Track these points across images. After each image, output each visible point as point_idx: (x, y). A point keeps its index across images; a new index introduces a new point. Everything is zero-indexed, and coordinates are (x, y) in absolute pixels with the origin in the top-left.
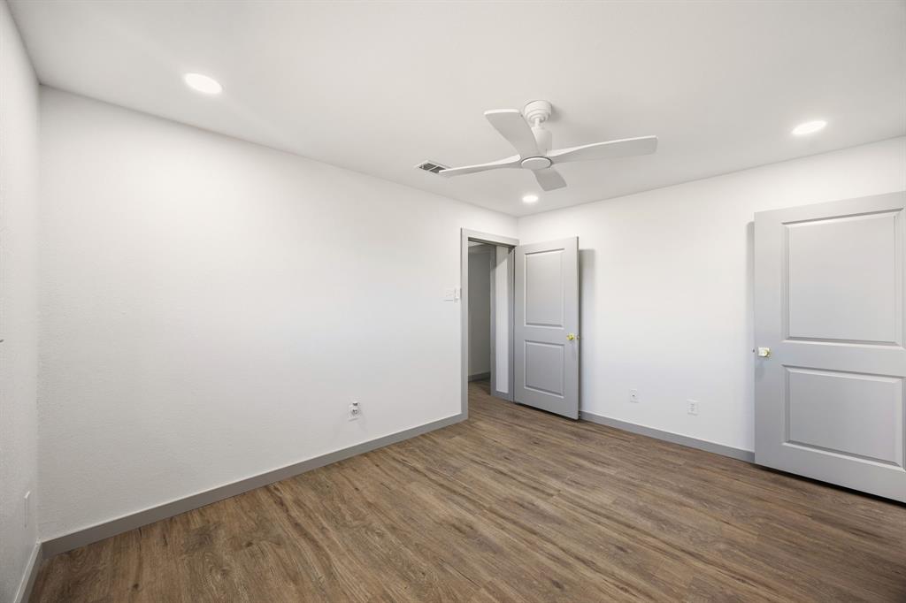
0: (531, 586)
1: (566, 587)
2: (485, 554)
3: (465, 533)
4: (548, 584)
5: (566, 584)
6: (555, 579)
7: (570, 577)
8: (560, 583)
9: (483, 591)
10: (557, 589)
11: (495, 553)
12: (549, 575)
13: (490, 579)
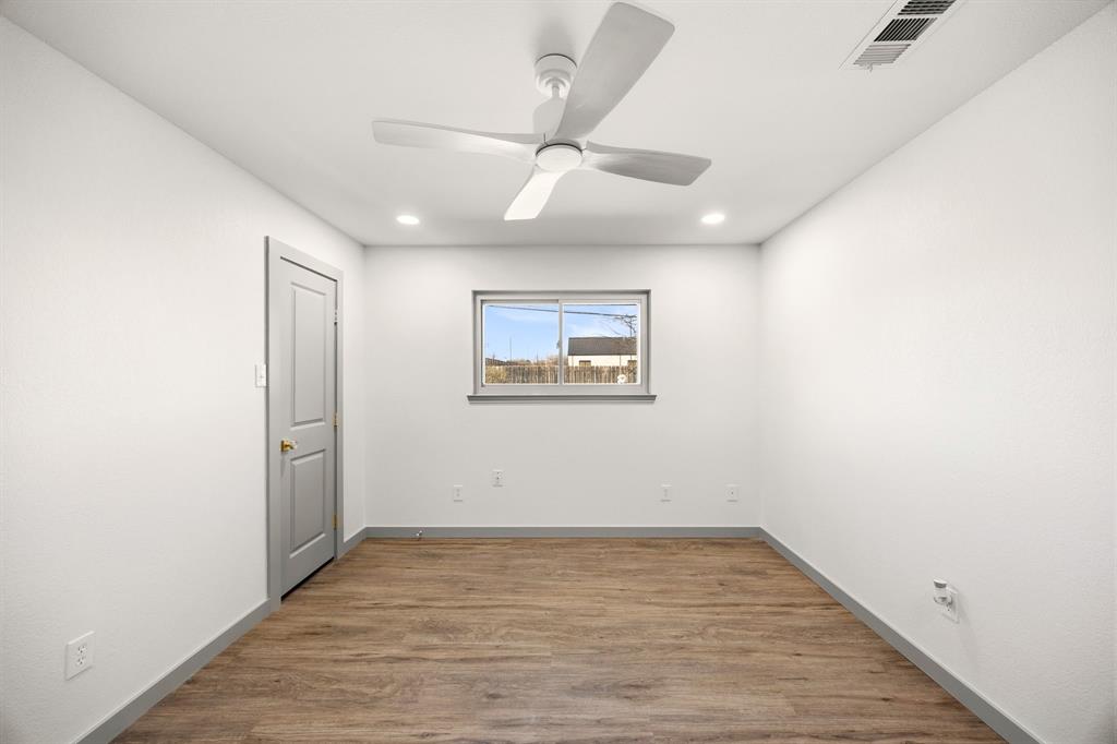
0: (515, 681)
1: (485, 700)
2: (580, 680)
3: (625, 686)
4: (503, 692)
5: (488, 703)
6: (499, 700)
7: (486, 713)
8: (492, 700)
9: (549, 654)
10: (491, 692)
11: (573, 688)
12: (508, 700)
13: (553, 665)
